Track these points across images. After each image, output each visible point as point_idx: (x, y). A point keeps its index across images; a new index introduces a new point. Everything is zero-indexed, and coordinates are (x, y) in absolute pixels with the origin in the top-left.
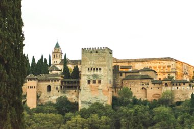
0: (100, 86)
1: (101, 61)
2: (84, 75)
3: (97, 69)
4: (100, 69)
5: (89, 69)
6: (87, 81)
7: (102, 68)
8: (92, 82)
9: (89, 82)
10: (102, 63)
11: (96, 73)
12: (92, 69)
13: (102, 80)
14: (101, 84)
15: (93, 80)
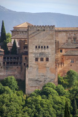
0: (48, 64)
1: (49, 40)
2: (31, 53)
3: (45, 47)
4: (48, 47)
5: (36, 47)
6: (34, 58)
7: (49, 46)
8: (39, 60)
9: (37, 60)
10: (49, 41)
11: (43, 51)
12: (39, 47)
13: (49, 58)
14: (49, 62)
15: (41, 58)
